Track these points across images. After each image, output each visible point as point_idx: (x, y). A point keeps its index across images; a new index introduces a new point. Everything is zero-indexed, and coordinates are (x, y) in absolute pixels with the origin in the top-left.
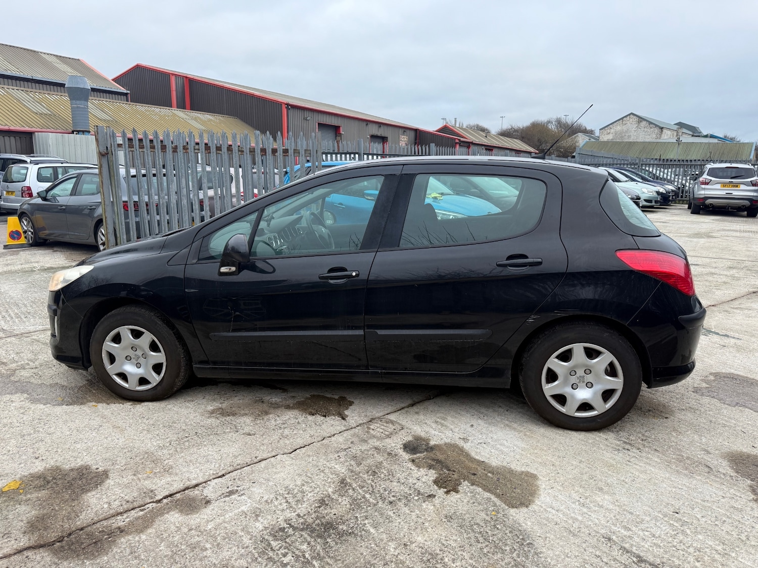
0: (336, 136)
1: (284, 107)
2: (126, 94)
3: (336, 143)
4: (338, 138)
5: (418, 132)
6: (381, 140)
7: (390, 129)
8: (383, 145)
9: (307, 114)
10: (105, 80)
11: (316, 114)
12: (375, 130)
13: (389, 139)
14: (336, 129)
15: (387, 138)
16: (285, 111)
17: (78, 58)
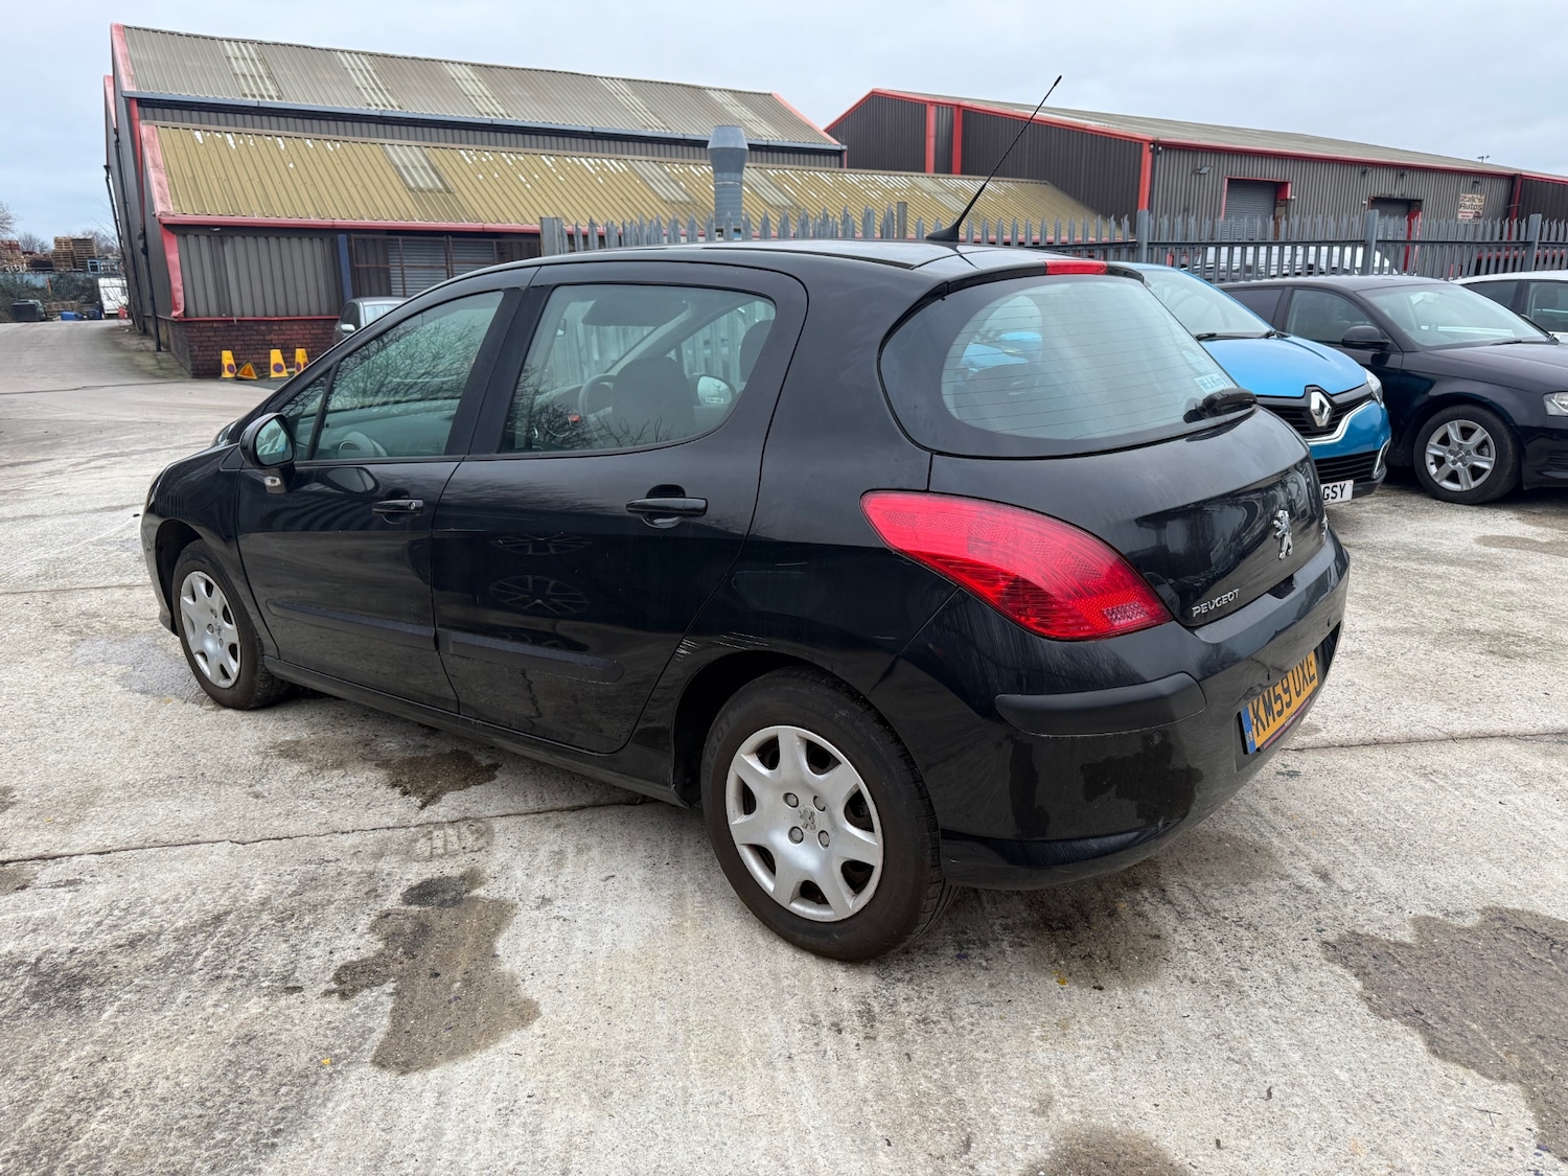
0: (1275, 207)
1: (1146, 148)
2: (839, 153)
3: (1272, 222)
4: (1280, 211)
5: (1519, 181)
6: (1403, 209)
7: (1433, 178)
8: (1409, 220)
9: (1200, 159)
10: (809, 128)
11: (1225, 159)
12: (1385, 185)
13: (1427, 205)
14: (1277, 189)
15: (1421, 201)
16: (1147, 158)
17: (768, 92)
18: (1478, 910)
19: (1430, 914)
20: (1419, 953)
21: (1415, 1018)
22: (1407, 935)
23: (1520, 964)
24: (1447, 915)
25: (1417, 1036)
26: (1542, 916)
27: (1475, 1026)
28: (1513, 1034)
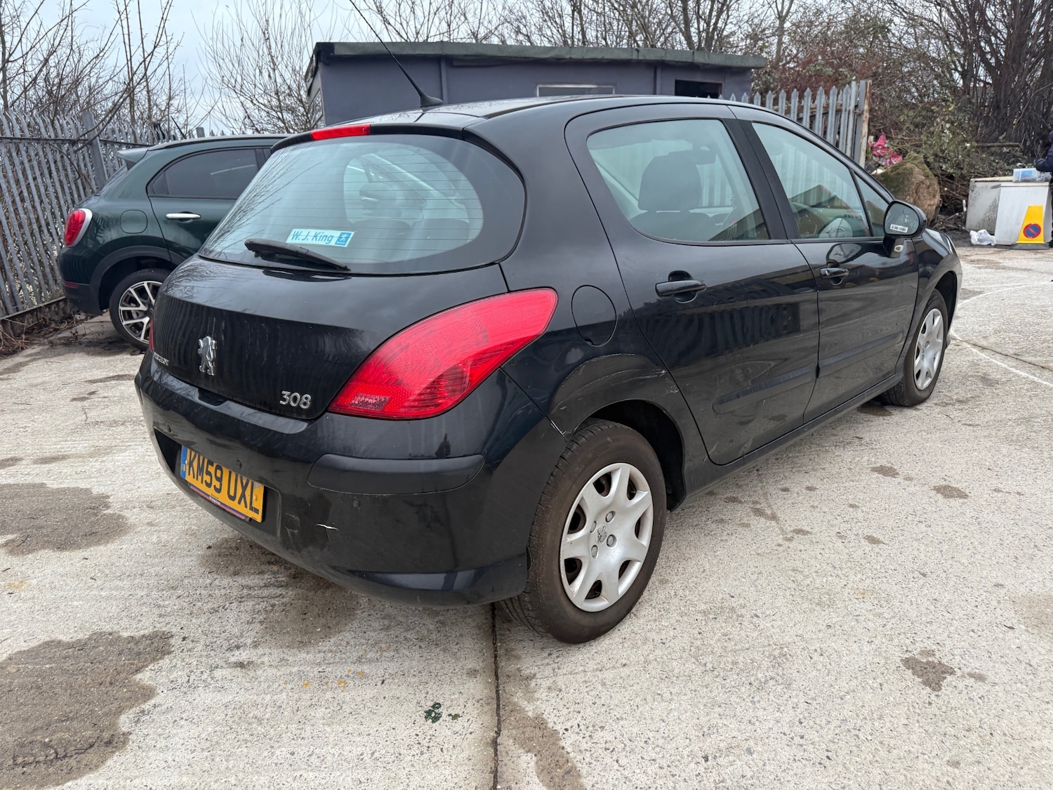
18: (131, 734)
19: (152, 702)
20: (123, 675)
21: (80, 646)
22: (144, 677)
23: (62, 721)
24: (143, 712)
25: (68, 640)
26: (87, 773)
27: (47, 666)
28: (25, 679)
